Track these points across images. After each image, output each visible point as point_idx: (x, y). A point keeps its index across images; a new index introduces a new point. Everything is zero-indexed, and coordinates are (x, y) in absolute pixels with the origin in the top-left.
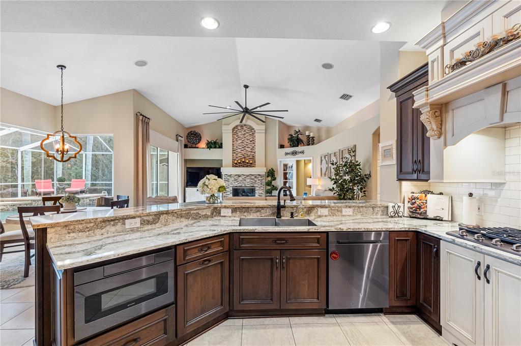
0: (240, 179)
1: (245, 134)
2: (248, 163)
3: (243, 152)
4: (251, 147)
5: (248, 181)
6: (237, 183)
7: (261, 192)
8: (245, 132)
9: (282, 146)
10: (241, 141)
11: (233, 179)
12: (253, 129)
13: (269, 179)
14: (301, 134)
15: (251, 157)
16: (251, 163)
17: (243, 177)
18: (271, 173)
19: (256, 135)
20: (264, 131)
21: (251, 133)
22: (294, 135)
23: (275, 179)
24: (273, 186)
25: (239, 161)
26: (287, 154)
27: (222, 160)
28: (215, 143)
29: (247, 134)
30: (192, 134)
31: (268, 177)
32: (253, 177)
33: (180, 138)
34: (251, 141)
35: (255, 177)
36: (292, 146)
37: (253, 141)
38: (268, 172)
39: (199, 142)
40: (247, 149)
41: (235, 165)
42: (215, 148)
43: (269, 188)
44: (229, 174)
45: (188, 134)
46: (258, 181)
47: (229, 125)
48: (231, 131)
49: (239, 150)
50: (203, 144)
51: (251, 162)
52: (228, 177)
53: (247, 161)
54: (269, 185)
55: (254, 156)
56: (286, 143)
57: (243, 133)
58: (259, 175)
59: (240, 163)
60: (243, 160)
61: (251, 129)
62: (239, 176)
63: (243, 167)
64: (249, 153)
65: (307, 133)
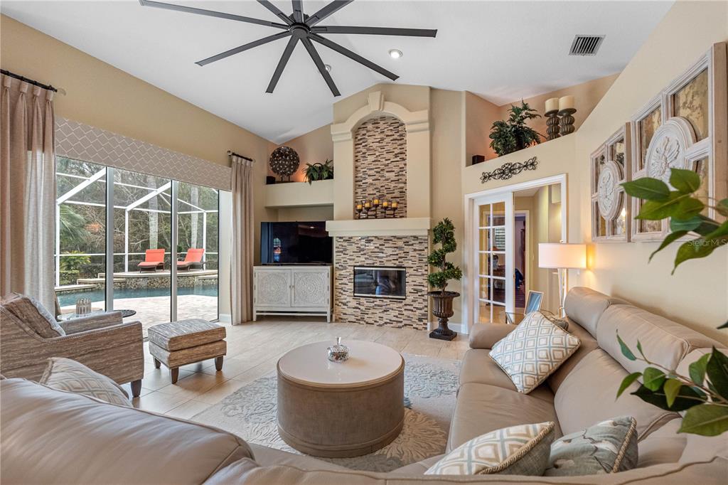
0: (371, 246)
1: (382, 139)
2: (386, 208)
3: (378, 184)
4: (397, 170)
5: (389, 251)
6: (362, 258)
7: (419, 280)
8: (382, 136)
9: (477, 159)
10: (371, 158)
11: (354, 247)
12: (402, 125)
13: (439, 246)
14: (532, 116)
15: (397, 194)
16: (395, 209)
17: (378, 243)
18: (445, 234)
19: (408, 137)
20: (427, 125)
21: (396, 136)
22: (508, 123)
23: (452, 248)
24: (450, 266)
25: (367, 205)
26: (486, 177)
27: (331, 206)
28: (321, 168)
29: (388, 139)
30: (281, 155)
31: (435, 242)
32: (400, 243)
34: (396, 156)
35: (406, 243)
36: (507, 149)
37: (401, 155)
38: (435, 230)
39: (295, 171)
40: (387, 175)
41: (358, 214)
42: (320, 178)
43: (438, 270)
44: (347, 235)
45: (274, 154)
46: (411, 253)
47: (344, 122)
48: (350, 136)
49: (369, 180)
50: (302, 176)
51: (394, 205)
52: (345, 244)
53: (385, 204)
54: (438, 264)
55: (403, 192)
56: (487, 146)
57: (379, 136)
58: (416, 238)
59: (368, 209)
60: (376, 202)
61: (397, 125)
62: (368, 241)
63: (376, 218)
64: (393, 185)
65: (549, 106)
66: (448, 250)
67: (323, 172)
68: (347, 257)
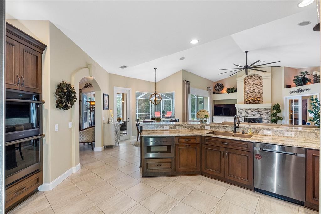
0: (250, 111)
1: (254, 81)
2: (256, 101)
3: (252, 94)
4: (259, 89)
5: (257, 113)
6: (247, 115)
7: (267, 121)
8: (254, 80)
9: (288, 86)
10: (250, 86)
11: (244, 111)
12: (261, 77)
13: (275, 111)
14: (308, 74)
15: (259, 96)
16: (259, 101)
17: (253, 110)
18: (277, 108)
19: (263, 80)
20: (270, 77)
21: (259, 80)
22: (300, 76)
23: (280, 112)
24: (279, 117)
25: (249, 100)
26: (292, 92)
27: (237, 99)
28: (232, 89)
29: (256, 81)
30: (218, 85)
31: (273, 110)
32: (261, 110)
33: (209, 89)
34: (259, 85)
35: (263, 110)
36: (297, 85)
37: (261, 85)
38: (273, 107)
39: (222, 90)
40: (256, 91)
41: (246, 102)
42: (232, 92)
43: (274, 118)
44: (242, 108)
45: (216, 86)
46: (264, 113)
47: (241, 76)
48: (243, 80)
49: (249, 93)
50: (224, 91)
51: (259, 100)
52: (241, 110)
53: (255, 99)
54: (274, 116)
55: (261, 96)
56: (292, 83)
57: (252, 80)
58: (266, 109)
59: (250, 101)
60: (252, 99)
61: (259, 77)
62: (249, 110)
63: (252, 103)
64: (258, 94)
65: (314, 73)
66: (278, 112)
67: (233, 90)
68: (242, 114)
